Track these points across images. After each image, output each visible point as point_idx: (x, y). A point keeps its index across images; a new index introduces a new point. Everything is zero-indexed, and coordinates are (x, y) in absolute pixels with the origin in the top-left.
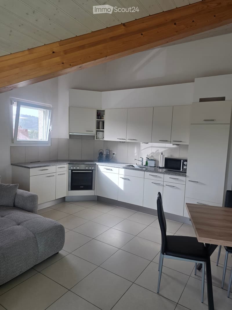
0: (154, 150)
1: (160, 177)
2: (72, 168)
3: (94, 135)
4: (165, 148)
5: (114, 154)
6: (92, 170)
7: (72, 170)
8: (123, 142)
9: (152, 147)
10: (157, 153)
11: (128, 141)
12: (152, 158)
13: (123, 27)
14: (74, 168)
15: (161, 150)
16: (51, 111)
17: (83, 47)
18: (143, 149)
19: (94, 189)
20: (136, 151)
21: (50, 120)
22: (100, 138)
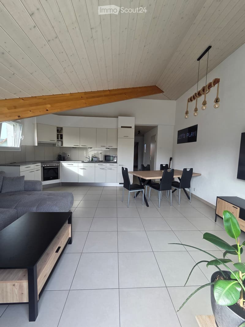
0: (96, 152)
1: (104, 165)
2: (44, 166)
3: (55, 143)
4: (102, 150)
5: (68, 155)
6: (58, 166)
7: (44, 167)
8: (76, 147)
9: (94, 150)
10: (98, 154)
11: (81, 147)
12: (95, 157)
13: (109, 91)
14: (45, 165)
15: (100, 152)
16: (22, 125)
17: (93, 97)
18: (90, 151)
19: (60, 178)
20: (85, 153)
21: (21, 132)
22: (59, 145)
